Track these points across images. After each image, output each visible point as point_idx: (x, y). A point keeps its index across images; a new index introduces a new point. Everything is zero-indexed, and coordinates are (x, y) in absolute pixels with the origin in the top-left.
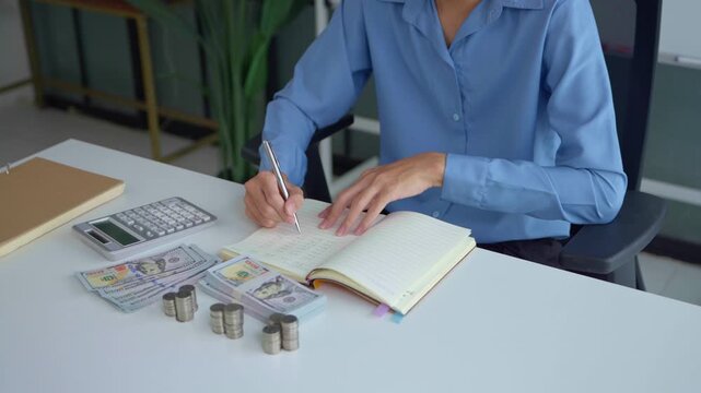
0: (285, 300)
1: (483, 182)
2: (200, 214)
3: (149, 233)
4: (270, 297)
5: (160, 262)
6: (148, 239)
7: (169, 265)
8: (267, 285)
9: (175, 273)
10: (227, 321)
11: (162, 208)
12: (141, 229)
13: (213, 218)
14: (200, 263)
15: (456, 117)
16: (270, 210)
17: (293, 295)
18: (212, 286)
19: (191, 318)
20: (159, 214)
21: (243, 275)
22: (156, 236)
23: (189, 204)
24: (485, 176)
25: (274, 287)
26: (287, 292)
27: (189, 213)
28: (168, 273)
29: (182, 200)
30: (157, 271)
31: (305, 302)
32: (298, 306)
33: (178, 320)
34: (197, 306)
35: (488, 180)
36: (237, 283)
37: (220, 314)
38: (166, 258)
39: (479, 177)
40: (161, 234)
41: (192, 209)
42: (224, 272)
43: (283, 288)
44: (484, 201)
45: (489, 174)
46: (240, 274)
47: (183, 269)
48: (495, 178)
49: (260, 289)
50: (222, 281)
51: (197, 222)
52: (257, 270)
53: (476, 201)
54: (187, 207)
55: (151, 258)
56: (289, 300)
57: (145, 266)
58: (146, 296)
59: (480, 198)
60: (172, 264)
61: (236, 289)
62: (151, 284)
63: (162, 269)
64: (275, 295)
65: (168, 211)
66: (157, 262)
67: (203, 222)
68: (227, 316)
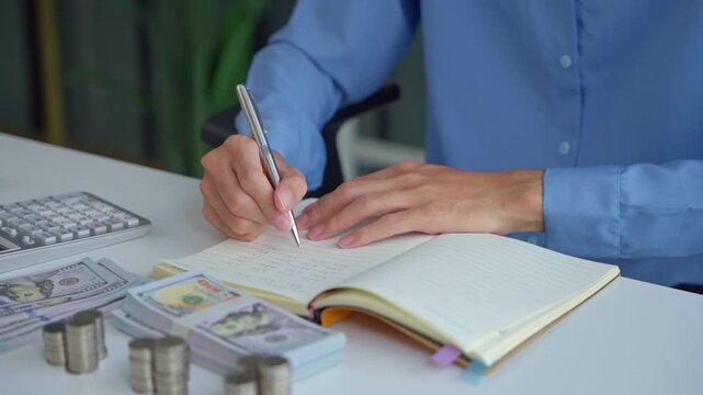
0: (267, 339)
1: (615, 212)
2: (121, 216)
3: (27, 239)
4: (240, 334)
5: (43, 284)
6: (25, 247)
7: (58, 289)
8: (233, 316)
9: (69, 300)
10: (159, 367)
11: (53, 205)
12: (14, 232)
13: (143, 222)
14: (115, 285)
15: (566, 61)
16: (243, 200)
17: (283, 331)
18: (135, 320)
19: (94, 367)
20: (47, 213)
21: (193, 302)
22: (39, 243)
23: (102, 201)
24: (616, 200)
25: (249, 319)
26: (271, 327)
27: (102, 213)
28: (56, 301)
29: (91, 196)
30: (36, 295)
31: (304, 342)
32: (292, 347)
33: (69, 369)
34: (105, 350)
35: (623, 207)
36: (181, 312)
37: (146, 354)
38: (56, 279)
39: (606, 204)
40: (47, 240)
41: (108, 209)
42: (157, 296)
43: (265, 320)
44: (625, 245)
45: (624, 195)
46: (187, 299)
47: (84, 294)
48: (634, 200)
49: (222, 322)
50: (153, 308)
51: (114, 226)
52: (220, 295)
53: (610, 246)
54: (98, 205)
55: (27, 278)
56: (276, 339)
57: (16, 289)
58: (15, 333)
59: (617, 241)
60: (66, 288)
61: (177, 320)
62: (25, 316)
63: (48, 295)
64: (250, 332)
65: (64, 210)
66: (37, 286)
67: (126, 227)
68: (158, 355)
